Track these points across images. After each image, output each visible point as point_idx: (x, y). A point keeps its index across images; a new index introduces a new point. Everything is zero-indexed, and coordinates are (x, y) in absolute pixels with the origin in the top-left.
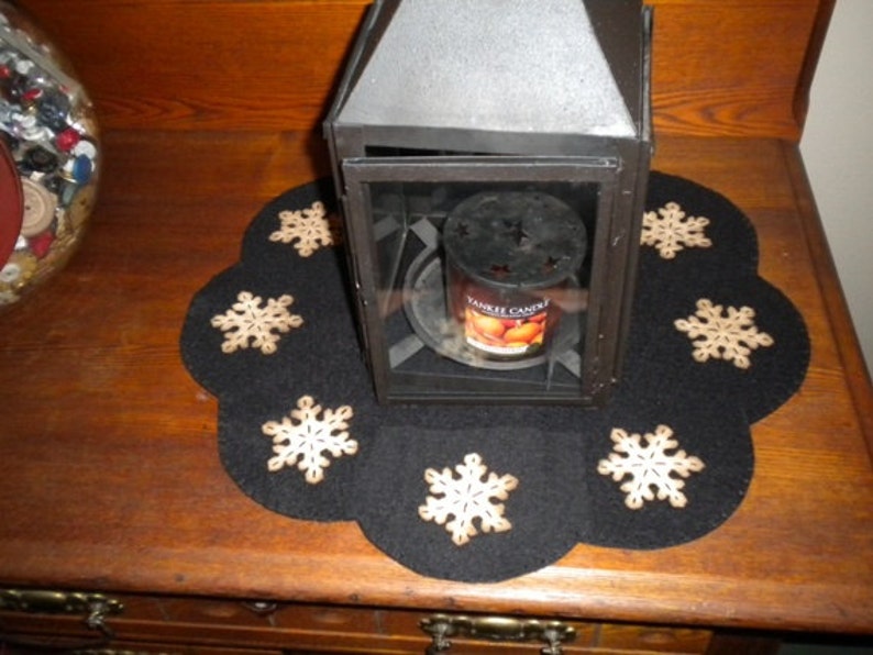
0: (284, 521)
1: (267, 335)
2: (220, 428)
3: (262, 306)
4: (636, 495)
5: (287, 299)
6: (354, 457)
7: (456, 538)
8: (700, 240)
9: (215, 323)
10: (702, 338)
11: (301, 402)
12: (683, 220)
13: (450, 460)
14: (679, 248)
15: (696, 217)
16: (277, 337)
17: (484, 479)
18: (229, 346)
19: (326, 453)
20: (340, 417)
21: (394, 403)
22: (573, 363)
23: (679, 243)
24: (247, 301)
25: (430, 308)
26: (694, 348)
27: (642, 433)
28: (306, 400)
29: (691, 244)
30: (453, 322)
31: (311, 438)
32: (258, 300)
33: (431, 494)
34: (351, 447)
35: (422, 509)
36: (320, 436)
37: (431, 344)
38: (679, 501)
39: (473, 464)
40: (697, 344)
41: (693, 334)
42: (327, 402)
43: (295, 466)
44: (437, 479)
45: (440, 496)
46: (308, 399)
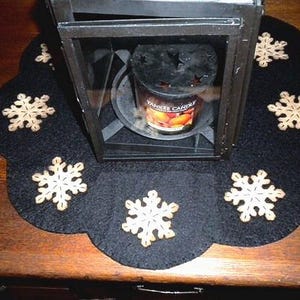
0: (45, 234)
1: (35, 120)
2: (8, 178)
3: (31, 102)
4: (246, 214)
5: (46, 97)
6: (85, 194)
7: (143, 243)
8: (282, 56)
9: (4, 114)
10: (283, 116)
11: (54, 161)
12: (272, 43)
13: (140, 194)
14: (270, 60)
15: (280, 41)
16: (41, 121)
17: (159, 206)
18: (12, 127)
19: (69, 192)
20: (77, 169)
21: (107, 161)
22: (210, 135)
23: (270, 57)
24: (23, 99)
25: (127, 102)
26: (279, 122)
27: (249, 175)
28: (57, 159)
29: (276, 57)
30: (141, 109)
31: (60, 183)
32: (29, 98)
33: (129, 216)
34: (83, 188)
35: (123, 225)
36: (65, 181)
37: (128, 126)
38: (271, 216)
39: (153, 197)
40: (280, 119)
41: (278, 114)
42: (69, 160)
43: (51, 201)
44: (132, 206)
45: (134, 217)
46: (58, 159)
